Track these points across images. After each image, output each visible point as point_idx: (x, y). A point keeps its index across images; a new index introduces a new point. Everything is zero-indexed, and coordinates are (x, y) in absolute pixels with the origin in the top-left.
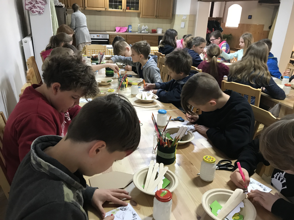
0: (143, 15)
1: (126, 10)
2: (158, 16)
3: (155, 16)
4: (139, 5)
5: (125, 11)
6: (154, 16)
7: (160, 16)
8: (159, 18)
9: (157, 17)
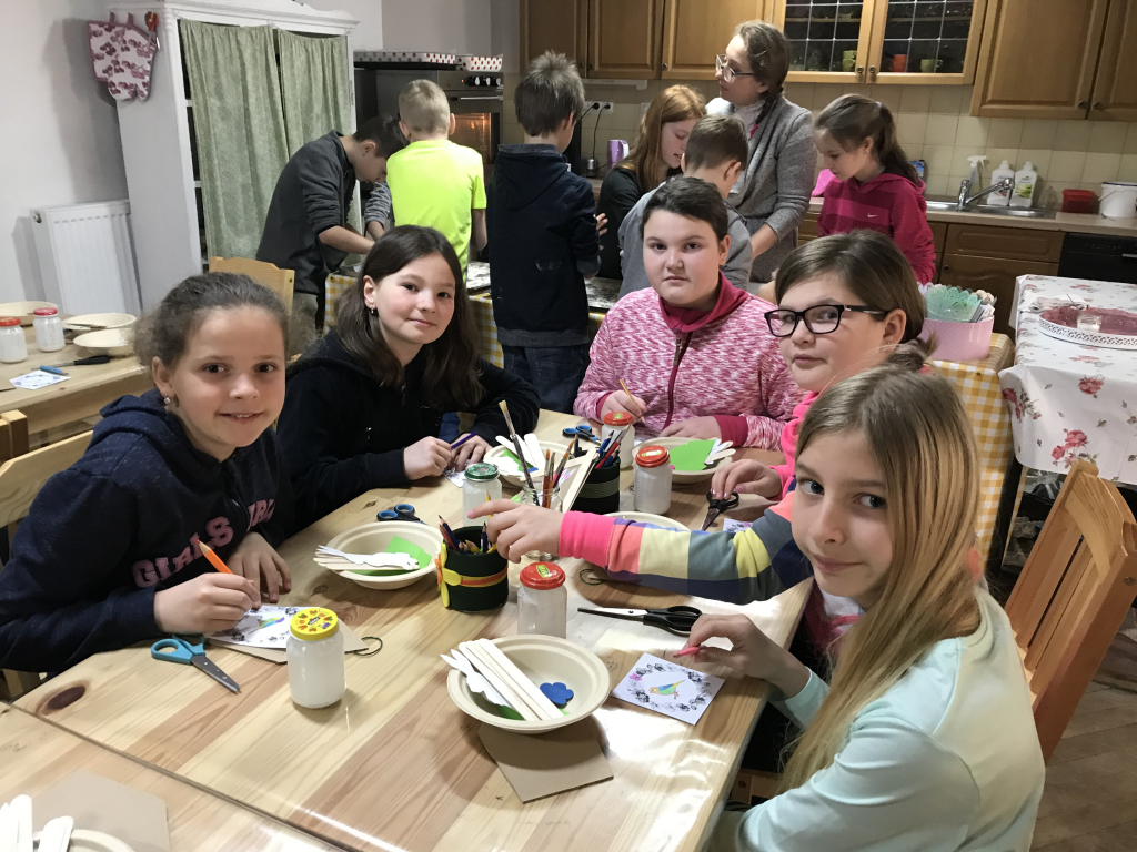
0: (989, 98)
1: (880, 74)
2: (1097, 106)
3: (1076, 106)
4: (969, 39)
5: (874, 78)
6: (1069, 103)
7: (1115, 105)
8: (1110, 118)
9: (1090, 110)
